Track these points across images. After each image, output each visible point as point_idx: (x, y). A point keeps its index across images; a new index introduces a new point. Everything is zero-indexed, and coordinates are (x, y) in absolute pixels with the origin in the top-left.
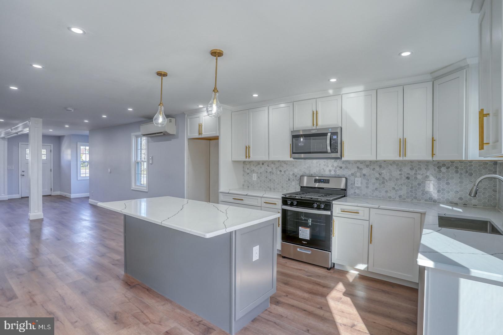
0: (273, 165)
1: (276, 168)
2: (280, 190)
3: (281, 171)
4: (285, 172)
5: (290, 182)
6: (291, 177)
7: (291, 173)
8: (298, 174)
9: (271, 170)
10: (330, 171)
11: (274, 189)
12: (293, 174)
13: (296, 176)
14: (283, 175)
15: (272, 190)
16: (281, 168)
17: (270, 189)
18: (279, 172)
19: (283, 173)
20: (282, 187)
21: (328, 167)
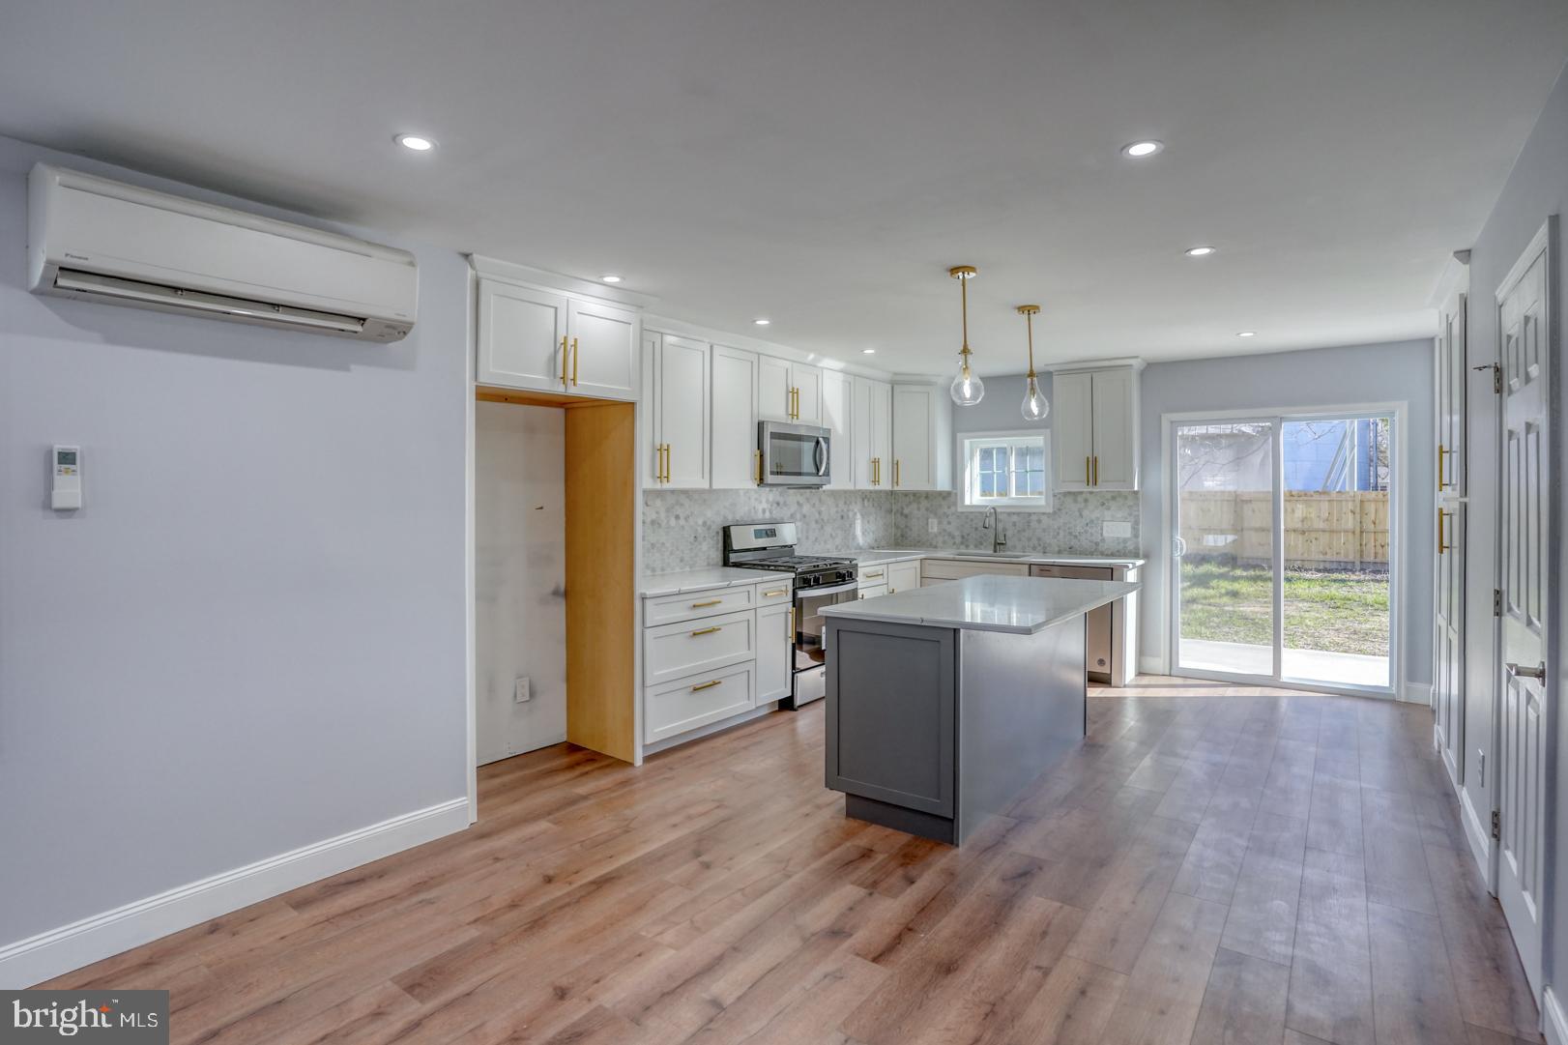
0: (658, 503)
1: (668, 510)
2: (677, 570)
3: (677, 517)
4: (686, 518)
5: (696, 543)
6: (700, 530)
7: (700, 522)
8: (714, 522)
9: (654, 516)
10: (764, 511)
11: (663, 570)
12: (704, 523)
13: (709, 528)
14: (683, 527)
15: (659, 572)
16: (679, 511)
17: (654, 570)
18: (673, 522)
19: (682, 522)
20: (682, 561)
21: (761, 502)
